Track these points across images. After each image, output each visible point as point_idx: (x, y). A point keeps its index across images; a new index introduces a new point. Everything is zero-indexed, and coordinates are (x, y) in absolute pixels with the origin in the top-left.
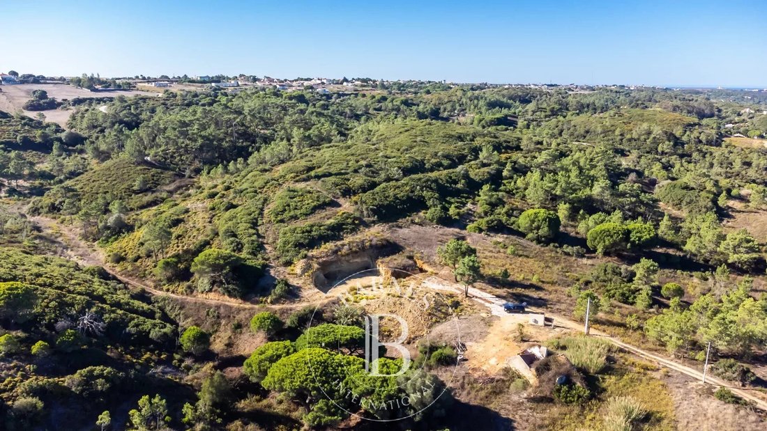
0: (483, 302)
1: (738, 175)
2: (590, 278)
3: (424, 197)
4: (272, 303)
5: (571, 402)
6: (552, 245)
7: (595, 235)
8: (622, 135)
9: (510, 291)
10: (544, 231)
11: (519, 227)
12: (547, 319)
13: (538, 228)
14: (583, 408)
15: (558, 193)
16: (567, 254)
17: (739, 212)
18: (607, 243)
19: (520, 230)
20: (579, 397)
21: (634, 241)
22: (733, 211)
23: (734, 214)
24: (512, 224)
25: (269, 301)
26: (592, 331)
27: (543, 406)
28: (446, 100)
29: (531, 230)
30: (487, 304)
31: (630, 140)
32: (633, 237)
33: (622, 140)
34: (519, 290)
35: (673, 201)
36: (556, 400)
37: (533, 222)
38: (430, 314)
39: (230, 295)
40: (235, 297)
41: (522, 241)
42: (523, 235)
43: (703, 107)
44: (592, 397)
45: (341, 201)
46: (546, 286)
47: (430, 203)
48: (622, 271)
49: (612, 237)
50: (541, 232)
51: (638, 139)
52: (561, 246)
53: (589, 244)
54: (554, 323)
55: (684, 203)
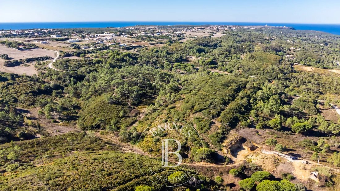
0: (284, 157)
1: (311, 89)
2: (305, 145)
3: (237, 117)
4: (227, 164)
5: (330, 186)
6: (282, 131)
7: (295, 128)
8: (263, 70)
9: (288, 152)
10: (279, 127)
11: (270, 125)
12: (307, 162)
13: (277, 126)
14: (333, 187)
15: (274, 110)
16: (287, 134)
17: (323, 110)
18: (300, 130)
19: (271, 126)
20: (331, 185)
21: (307, 129)
22: (321, 110)
23: (322, 111)
24: (267, 124)
25: (225, 164)
26: (320, 164)
27: (323, 188)
28: (180, 49)
29: (275, 127)
30: (286, 158)
31: (267, 72)
32: (306, 127)
33: (264, 72)
34: (290, 152)
35: (302, 106)
36: (326, 186)
37: (275, 124)
38: (274, 163)
39: (210, 163)
40: (212, 163)
41: (273, 130)
42: (272, 128)
43: (277, 47)
44: (333, 184)
45: (214, 121)
46: (296, 149)
47: (240, 119)
48: (312, 142)
49: (301, 128)
50: (278, 127)
51: (270, 72)
52: (285, 131)
53: (292, 130)
54: (309, 163)
55: (306, 107)
